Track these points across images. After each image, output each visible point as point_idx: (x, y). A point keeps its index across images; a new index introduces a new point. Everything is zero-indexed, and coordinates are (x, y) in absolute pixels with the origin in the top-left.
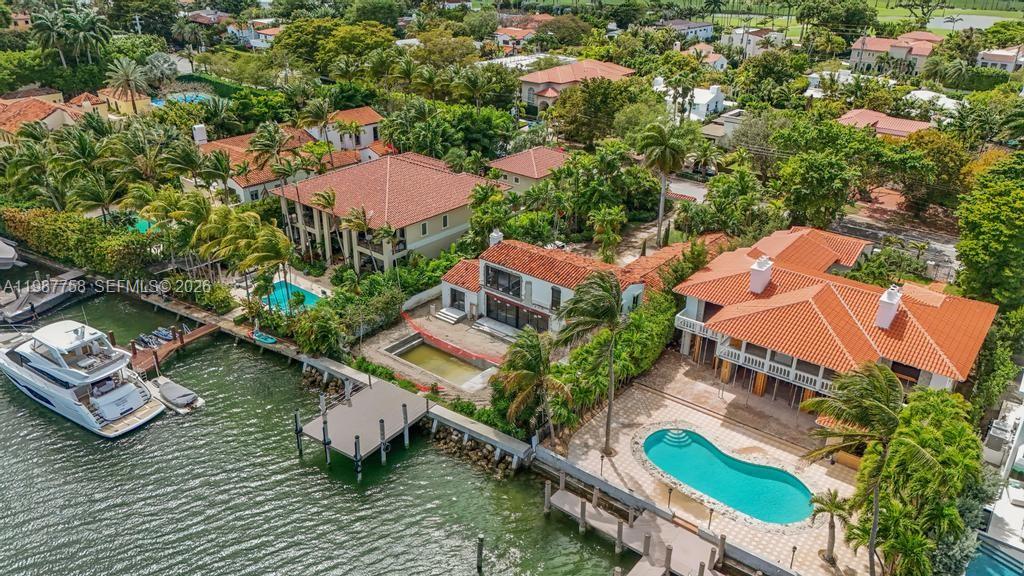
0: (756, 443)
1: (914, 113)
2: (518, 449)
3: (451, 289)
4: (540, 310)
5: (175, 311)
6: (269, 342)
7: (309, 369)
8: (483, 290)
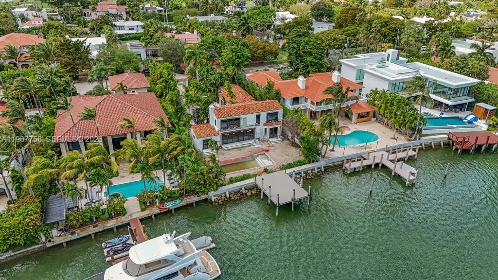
2: (322, 163)
3: (203, 140)
4: (251, 127)
5: (90, 233)
6: (178, 203)
7: (215, 198)
8: (220, 133)
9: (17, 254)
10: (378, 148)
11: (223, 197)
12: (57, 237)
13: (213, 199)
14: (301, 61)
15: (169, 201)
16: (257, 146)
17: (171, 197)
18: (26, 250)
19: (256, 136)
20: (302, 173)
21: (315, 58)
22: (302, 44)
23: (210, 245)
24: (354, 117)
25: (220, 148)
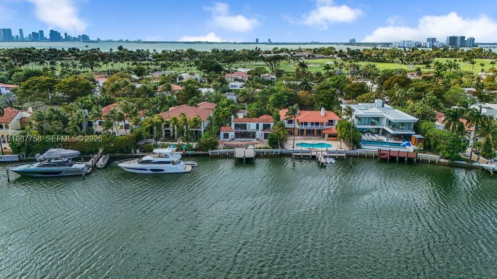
0: (314, 141)
2: (279, 150)
3: (224, 133)
4: (253, 131)
8: (234, 131)
10: (322, 150)
11: (216, 155)
13: (210, 154)
19: (257, 137)
24: (326, 136)
25: (233, 139)
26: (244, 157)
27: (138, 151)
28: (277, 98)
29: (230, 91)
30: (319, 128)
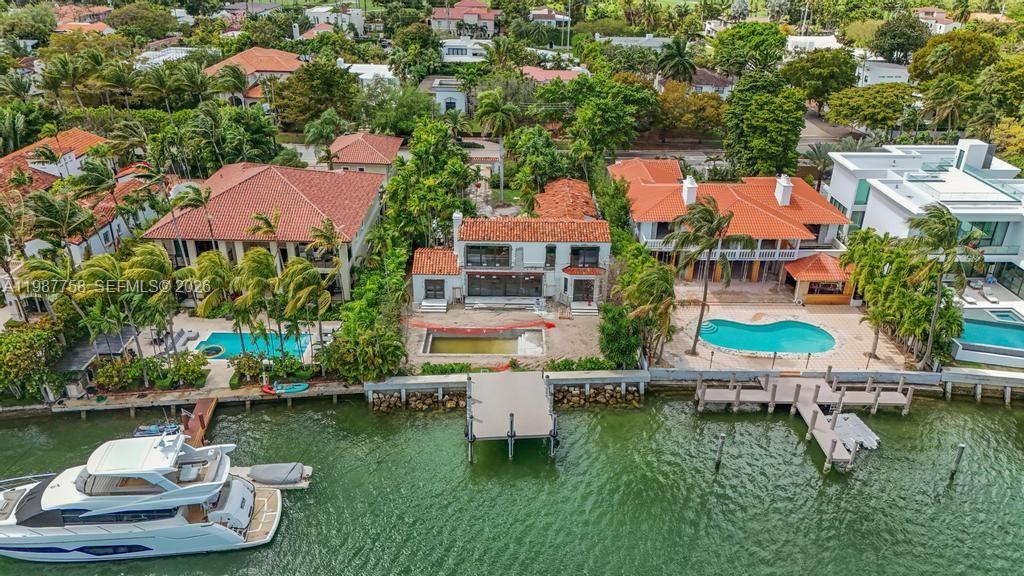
0: (759, 311)
1: (549, 65)
2: (643, 376)
3: (426, 280)
4: (533, 271)
5: (127, 406)
6: (300, 390)
7: (376, 396)
8: (464, 271)
9: (6, 412)
10: (809, 370)
11: (393, 399)
12: (76, 398)
13: (371, 396)
14: (745, 148)
15: (289, 382)
16: (537, 313)
17: (293, 375)
18: (21, 408)
19: (547, 291)
20: (587, 387)
21: (773, 141)
22: (753, 107)
23: (296, 482)
24: (801, 289)
25: (459, 302)
26: (513, 435)
27: (73, 390)
28: (602, 116)
29: (446, 70)
30: (777, 258)
